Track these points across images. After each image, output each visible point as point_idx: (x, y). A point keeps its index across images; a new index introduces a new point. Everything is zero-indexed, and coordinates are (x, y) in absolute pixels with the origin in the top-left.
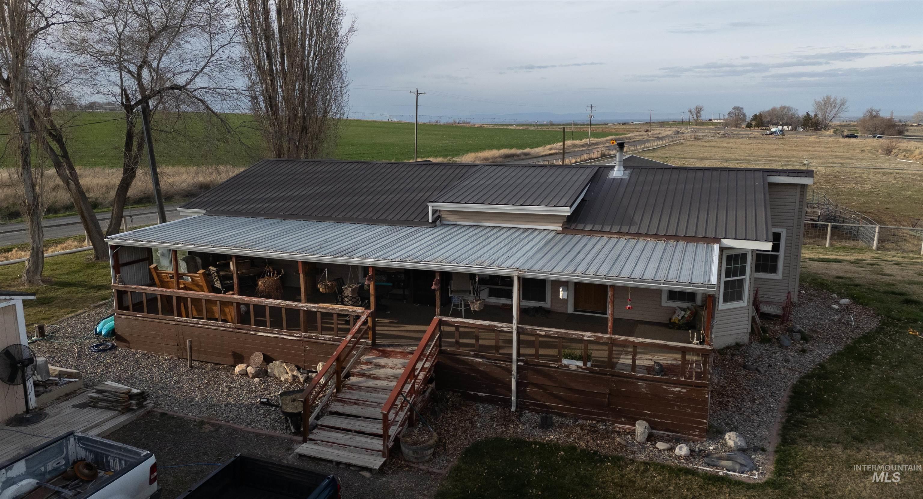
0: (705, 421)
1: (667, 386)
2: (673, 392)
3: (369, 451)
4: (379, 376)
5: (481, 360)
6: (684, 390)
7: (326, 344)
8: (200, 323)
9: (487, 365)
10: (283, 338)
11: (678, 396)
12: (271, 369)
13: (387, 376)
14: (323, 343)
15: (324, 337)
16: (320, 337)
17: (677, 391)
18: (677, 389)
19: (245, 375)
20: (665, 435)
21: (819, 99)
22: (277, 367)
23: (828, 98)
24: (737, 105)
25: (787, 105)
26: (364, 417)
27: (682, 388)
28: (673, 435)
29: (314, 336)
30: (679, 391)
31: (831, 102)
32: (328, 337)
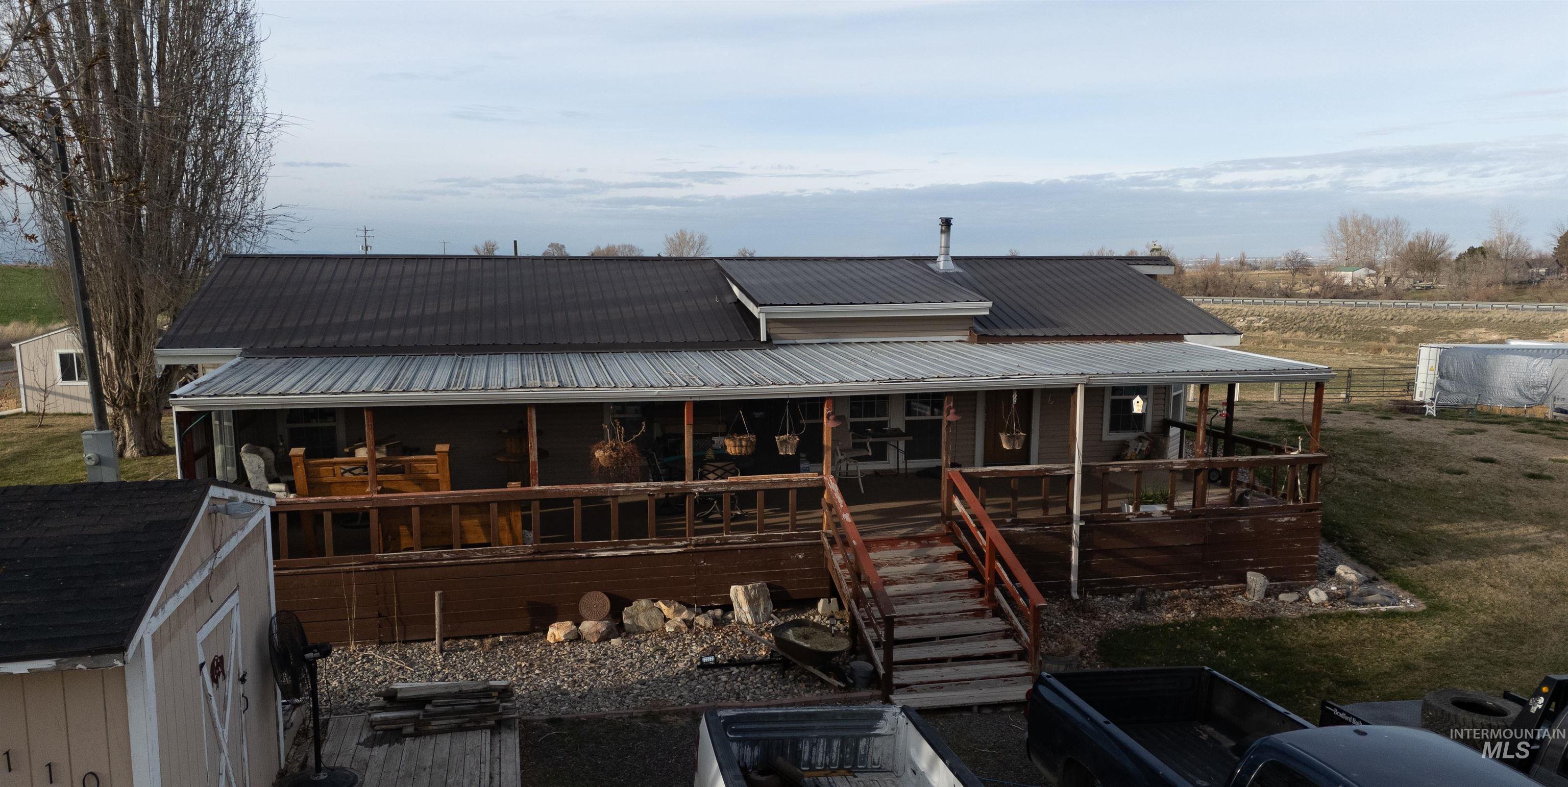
0: (1317, 556)
1: (1274, 517)
2: (1281, 525)
3: (1006, 678)
4: (894, 578)
5: (1021, 529)
6: (1294, 519)
7: (742, 549)
8: (445, 556)
9: (1029, 535)
10: (652, 554)
11: (1287, 527)
12: (631, 617)
13: (908, 576)
14: (736, 550)
15: (739, 538)
16: (730, 538)
17: (1286, 522)
18: (1286, 519)
19: (577, 640)
20: (1272, 587)
21: (671, 235)
22: (644, 611)
23: (683, 234)
24: (555, 242)
25: (627, 244)
26: (941, 638)
27: (1291, 516)
28: (1282, 584)
29: (717, 539)
30: (1289, 521)
31: (687, 239)
32: (746, 536)
